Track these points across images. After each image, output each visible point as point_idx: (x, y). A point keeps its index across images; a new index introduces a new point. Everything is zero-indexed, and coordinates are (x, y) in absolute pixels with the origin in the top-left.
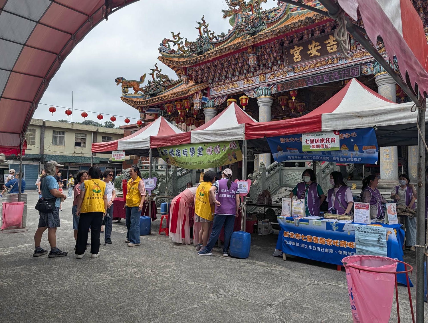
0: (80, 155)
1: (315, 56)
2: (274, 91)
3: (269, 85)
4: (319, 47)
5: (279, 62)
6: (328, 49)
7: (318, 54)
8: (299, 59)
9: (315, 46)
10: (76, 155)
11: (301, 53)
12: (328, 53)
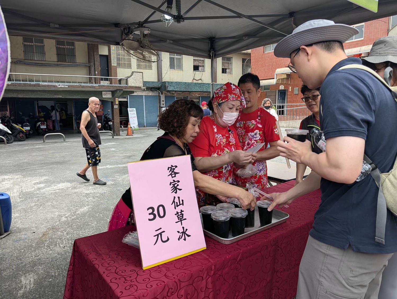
0: (200, 82)
10: (195, 81)
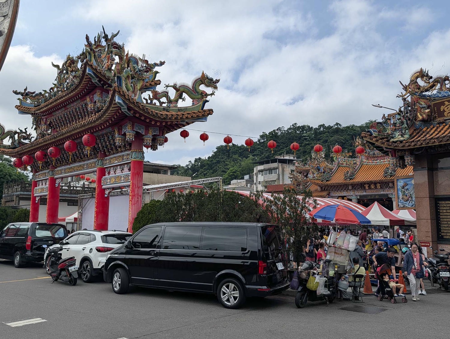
1: (373, 189)
2: (358, 198)
3: (356, 195)
4: (374, 186)
5: (360, 189)
6: (377, 187)
7: (374, 188)
8: (368, 189)
9: (373, 186)
11: (368, 187)
12: (377, 188)
